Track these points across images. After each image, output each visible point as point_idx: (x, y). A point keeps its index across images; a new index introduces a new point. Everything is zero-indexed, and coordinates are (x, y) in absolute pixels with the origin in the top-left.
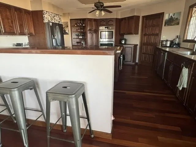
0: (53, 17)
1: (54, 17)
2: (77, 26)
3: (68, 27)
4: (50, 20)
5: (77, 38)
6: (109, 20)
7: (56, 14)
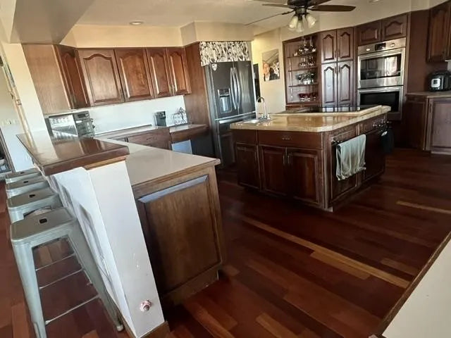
0: (225, 49)
1: (229, 48)
2: (300, 55)
3: (278, 61)
4: (216, 59)
5: (299, 85)
6: (389, 23)
7: (234, 42)
